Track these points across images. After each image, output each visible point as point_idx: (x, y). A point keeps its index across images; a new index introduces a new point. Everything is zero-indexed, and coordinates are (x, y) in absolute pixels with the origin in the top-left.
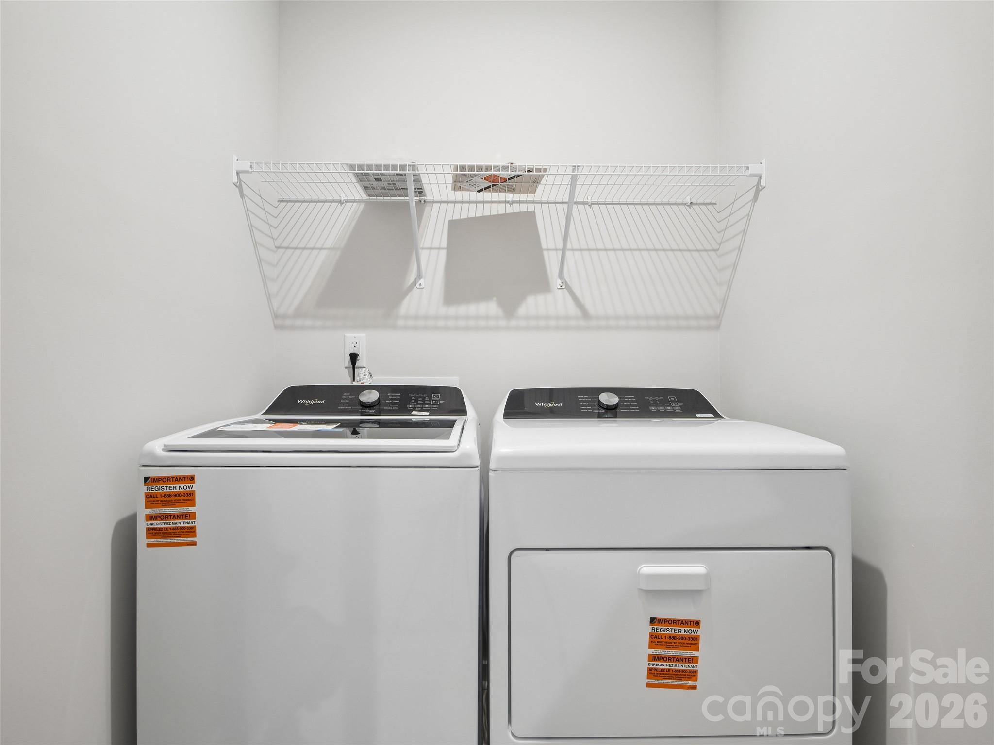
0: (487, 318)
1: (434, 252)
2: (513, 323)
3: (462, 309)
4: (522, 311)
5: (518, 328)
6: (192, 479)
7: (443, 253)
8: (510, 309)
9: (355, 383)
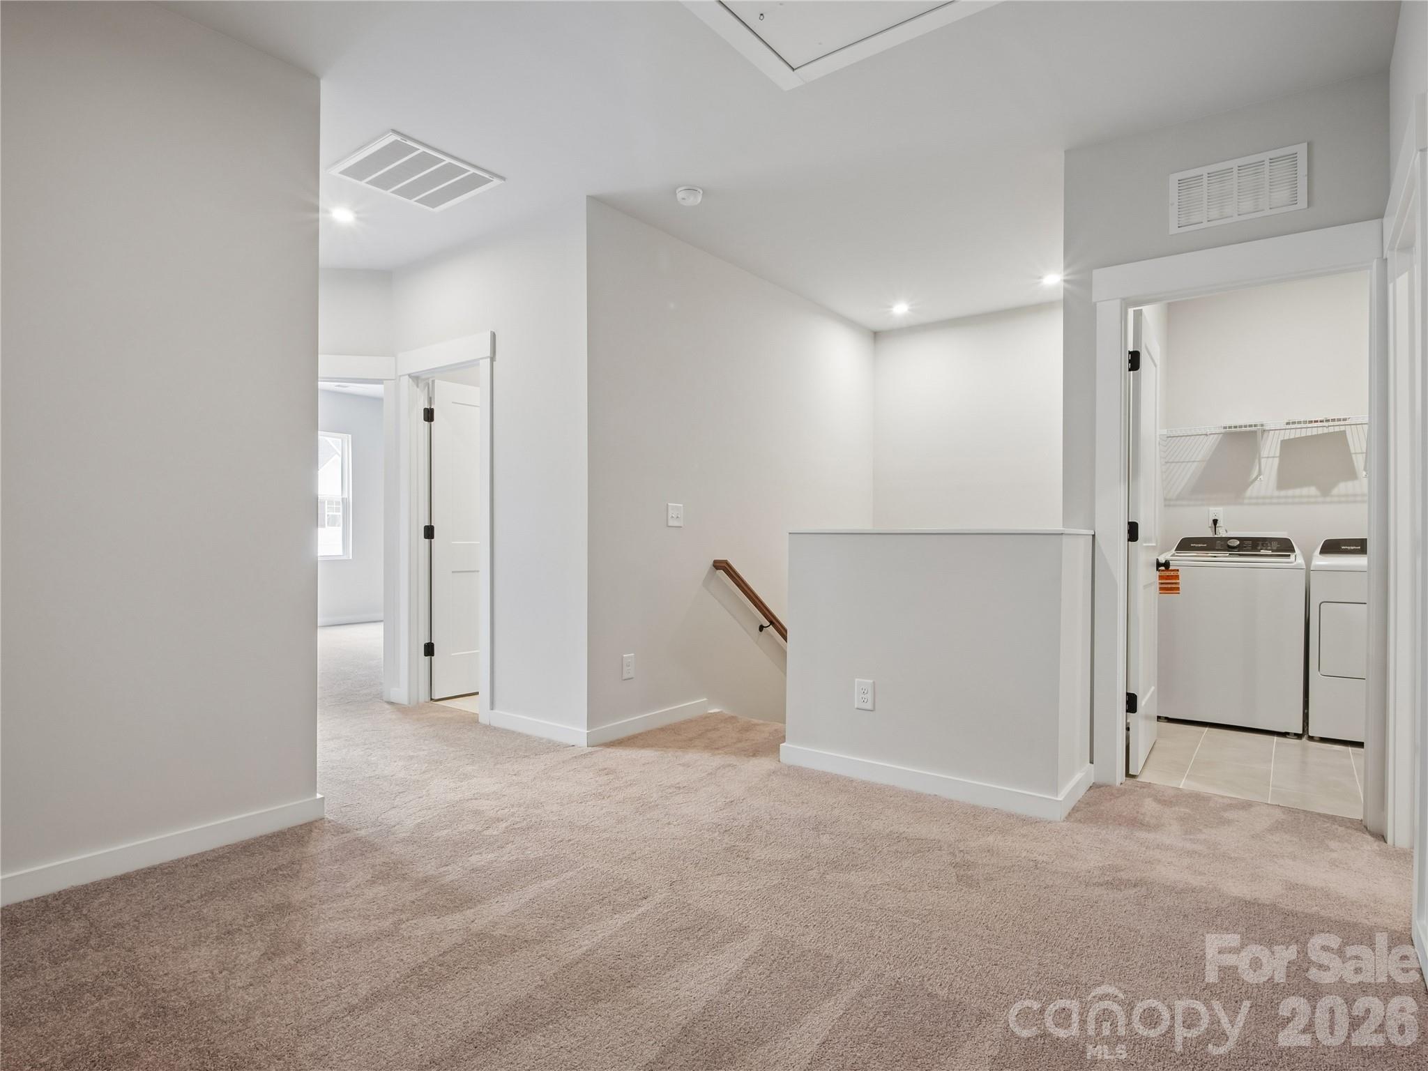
0: (1309, 497)
1: (1270, 460)
2: (1328, 499)
3: (1290, 492)
4: (1335, 491)
5: (1331, 502)
6: (1178, 570)
7: (1277, 461)
8: (1325, 491)
9: (1216, 536)
